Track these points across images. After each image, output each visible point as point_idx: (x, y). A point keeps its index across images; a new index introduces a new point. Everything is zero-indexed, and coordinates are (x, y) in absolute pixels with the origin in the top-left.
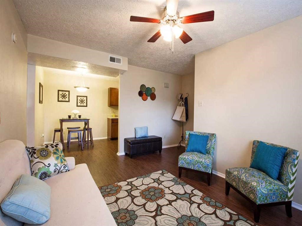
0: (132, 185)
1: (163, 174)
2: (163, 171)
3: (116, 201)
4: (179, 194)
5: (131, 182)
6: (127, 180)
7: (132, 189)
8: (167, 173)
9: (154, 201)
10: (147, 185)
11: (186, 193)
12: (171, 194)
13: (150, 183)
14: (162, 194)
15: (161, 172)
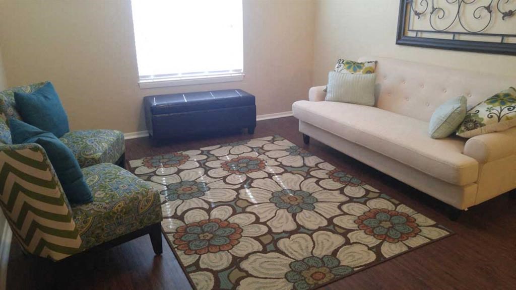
0: (209, 155)
1: (272, 141)
2: (274, 137)
3: (178, 173)
4: (291, 166)
5: (208, 151)
6: (201, 149)
7: (208, 160)
8: (282, 140)
9: (244, 173)
10: (238, 155)
11: (304, 165)
12: (278, 166)
13: (244, 153)
14: (260, 165)
15: (270, 138)
